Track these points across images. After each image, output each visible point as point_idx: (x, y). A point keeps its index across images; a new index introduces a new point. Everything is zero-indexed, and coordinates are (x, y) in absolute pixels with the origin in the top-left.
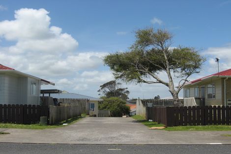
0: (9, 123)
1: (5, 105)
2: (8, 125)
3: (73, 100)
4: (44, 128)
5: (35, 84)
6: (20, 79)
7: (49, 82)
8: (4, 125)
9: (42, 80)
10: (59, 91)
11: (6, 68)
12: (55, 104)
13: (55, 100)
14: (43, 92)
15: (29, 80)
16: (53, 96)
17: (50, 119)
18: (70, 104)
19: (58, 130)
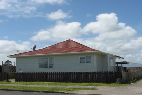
0: (98, 83)
1: (95, 72)
2: (97, 84)
3: (137, 68)
4: (119, 86)
5: (112, 58)
6: (103, 56)
7: (120, 57)
8: (95, 84)
9: (116, 56)
10: (127, 62)
11: (94, 50)
12: (125, 71)
13: (125, 68)
14: (117, 63)
15: (108, 56)
16: (124, 65)
17: (122, 80)
18: (134, 70)
19: (128, 87)
